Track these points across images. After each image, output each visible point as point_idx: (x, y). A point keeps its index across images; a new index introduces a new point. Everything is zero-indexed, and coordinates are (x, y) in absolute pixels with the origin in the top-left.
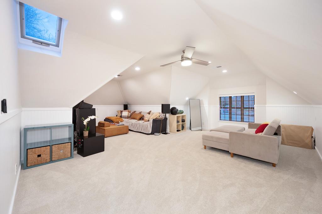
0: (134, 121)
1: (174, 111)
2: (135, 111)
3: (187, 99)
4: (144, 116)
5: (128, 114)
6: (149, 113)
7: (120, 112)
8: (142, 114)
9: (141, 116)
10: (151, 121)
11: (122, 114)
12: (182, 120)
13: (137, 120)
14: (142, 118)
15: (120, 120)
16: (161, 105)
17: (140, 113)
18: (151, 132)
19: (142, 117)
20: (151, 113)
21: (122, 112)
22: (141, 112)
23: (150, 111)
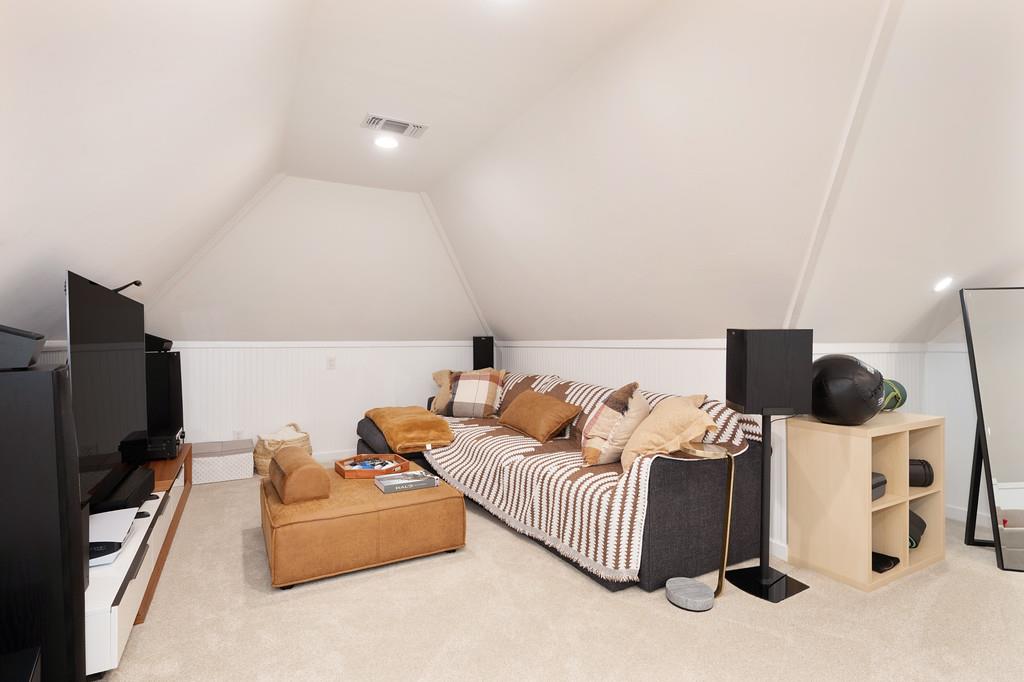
0: (512, 450)
1: (838, 387)
2: (533, 379)
3: (944, 285)
4: (580, 415)
5: (492, 395)
6: (620, 402)
7: (447, 382)
8: (571, 398)
9: (565, 415)
10: (640, 472)
11: (454, 394)
12: (912, 462)
13: (531, 444)
14: (566, 433)
15: (433, 433)
16: (723, 343)
17: (561, 390)
18: (636, 565)
19: (570, 422)
20: (632, 403)
21: (455, 378)
22: (567, 385)
23: (630, 390)
